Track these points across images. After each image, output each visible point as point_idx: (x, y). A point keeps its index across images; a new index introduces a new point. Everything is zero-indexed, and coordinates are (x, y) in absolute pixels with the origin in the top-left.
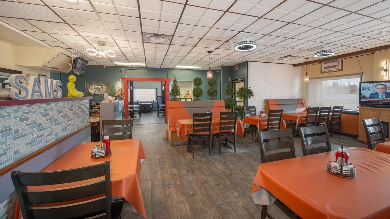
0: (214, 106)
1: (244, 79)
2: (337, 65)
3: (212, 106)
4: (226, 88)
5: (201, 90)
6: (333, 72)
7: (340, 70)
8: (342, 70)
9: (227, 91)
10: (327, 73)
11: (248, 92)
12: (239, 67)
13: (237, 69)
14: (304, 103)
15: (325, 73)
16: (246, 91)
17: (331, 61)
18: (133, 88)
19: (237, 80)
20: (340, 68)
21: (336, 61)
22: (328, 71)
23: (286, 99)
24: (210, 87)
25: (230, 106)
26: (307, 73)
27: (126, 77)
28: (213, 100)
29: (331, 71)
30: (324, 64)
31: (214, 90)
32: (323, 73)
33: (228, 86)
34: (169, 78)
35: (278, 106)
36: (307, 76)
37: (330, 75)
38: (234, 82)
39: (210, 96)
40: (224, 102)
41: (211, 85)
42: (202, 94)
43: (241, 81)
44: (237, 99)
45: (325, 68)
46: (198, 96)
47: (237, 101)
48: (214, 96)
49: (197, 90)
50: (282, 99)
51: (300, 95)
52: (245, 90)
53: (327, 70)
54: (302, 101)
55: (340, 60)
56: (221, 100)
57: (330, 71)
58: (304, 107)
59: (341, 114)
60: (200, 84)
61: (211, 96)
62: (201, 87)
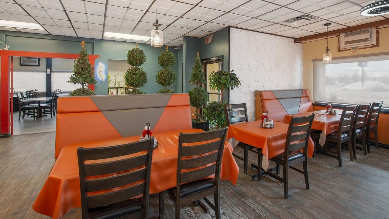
0: (169, 104)
1: (223, 56)
2: (368, 39)
3: (165, 105)
4: (192, 72)
5: (143, 74)
6: (360, 49)
7: (373, 46)
8: (377, 45)
9: (194, 75)
10: (350, 51)
11: (232, 79)
12: (213, 38)
13: (210, 41)
14: (309, 95)
15: (345, 50)
16: (228, 77)
17: (357, 33)
18: (51, 71)
19: (210, 59)
20: (374, 42)
21: (368, 32)
22: (352, 48)
23: (285, 89)
24: (162, 68)
25: (199, 104)
26: (327, 48)
27: (6, 49)
28: (168, 92)
29: (356, 48)
30: (345, 36)
31: (169, 74)
32: (342, 51)
33: (197, 68)
34: (94, 54)
35: (277, 101)
36: (327, 52)
37: (355, 54)
38: (205, 61)
39: (161, 85)
40: (188, 97)
41: (162, 65)
42: (145, 81)
43: (216, 60)
44: (209, 89)
45: (347, 43)
46: (136, 86)
47: (208, 93)
48: (169, 84)
49: (134, 74)
50: (280, 89)
51: (302, 83)
52: (226, 75)
53: (350, 46)
54: (306, 93)
55: (374, 30)
56: (182, 92)
57: (354, 48)
58: (310, 101)
59: (378, 115)
60: (141, 61)
61: (163, 85)
62: (144, 67)
